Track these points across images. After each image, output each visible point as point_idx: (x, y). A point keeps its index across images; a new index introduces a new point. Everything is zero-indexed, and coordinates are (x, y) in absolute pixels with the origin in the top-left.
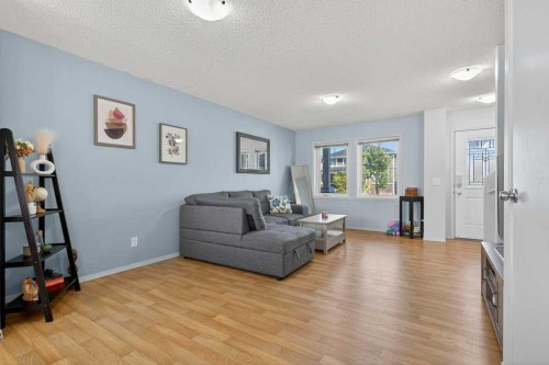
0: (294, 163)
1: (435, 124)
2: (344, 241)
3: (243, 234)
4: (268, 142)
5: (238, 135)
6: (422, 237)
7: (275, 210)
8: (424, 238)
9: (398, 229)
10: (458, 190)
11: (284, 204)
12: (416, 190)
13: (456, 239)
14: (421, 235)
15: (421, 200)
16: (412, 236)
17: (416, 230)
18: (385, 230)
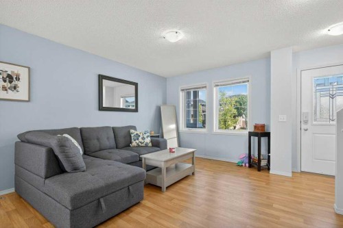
0: (165, 103)
1: (281, 64)
2: (193, 174)
3: (46, 178)
4: (136, 85)
5: (101, 78)
6: (269, 169)
7: (134, 143)
8: (271, 171)
9: (247, 161)
10: (304, 127)
11: (143, 138)
12: (263, 126)
13: (302, 172)
14: (268, 168)
15: (268, 135)
16: (259, 169)
17: (263, 163)
18: (236, 161)
